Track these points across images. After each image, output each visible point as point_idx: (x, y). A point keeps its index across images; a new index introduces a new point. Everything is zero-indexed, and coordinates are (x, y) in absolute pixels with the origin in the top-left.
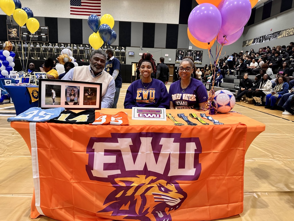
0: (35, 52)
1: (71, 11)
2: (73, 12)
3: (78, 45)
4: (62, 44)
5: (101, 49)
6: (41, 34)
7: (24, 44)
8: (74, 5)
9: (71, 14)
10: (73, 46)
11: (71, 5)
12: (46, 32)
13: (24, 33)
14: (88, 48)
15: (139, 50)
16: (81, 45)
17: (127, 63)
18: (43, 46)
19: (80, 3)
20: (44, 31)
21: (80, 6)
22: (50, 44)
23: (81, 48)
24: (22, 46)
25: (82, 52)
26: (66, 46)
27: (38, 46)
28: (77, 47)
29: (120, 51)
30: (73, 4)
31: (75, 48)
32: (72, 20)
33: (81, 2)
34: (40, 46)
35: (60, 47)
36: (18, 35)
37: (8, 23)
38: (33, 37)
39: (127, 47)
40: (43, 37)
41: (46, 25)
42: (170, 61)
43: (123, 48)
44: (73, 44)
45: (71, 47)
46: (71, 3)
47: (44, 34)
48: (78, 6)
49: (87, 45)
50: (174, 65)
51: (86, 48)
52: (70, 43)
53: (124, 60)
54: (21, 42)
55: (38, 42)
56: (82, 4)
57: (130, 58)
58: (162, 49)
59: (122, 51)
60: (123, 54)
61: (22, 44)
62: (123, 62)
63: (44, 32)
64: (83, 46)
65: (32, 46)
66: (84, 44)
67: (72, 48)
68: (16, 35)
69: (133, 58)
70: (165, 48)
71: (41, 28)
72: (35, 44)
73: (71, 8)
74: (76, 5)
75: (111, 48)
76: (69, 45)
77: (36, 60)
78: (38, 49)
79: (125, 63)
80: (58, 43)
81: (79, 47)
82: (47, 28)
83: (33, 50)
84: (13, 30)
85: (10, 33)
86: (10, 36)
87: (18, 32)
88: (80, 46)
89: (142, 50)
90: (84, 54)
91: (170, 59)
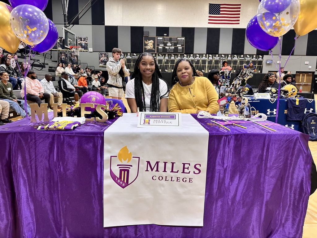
0: (170, 64)
1: (209, 20)
2: (211, 21)
3: (214, 55)
4: (197, 55)
5: (238, 58)
6: (178, 45)
7: (159, 56)
8: (213, 14)
9: (209, 23)
10: (209, 56)
11: (209, 14)
12: (182, 43)
13: (160, 45)
14: (223, 58)
15: (278, 58)
16: (217, 55)
17: (263, 73)
18: (177, 57)
19: (218, 12)
20: (180, 41)
21: (218, 14)
22: (185, 55)
23: (217, 58)
24: (156, 58)
25: (217, 62)
26: (201, 57)
27: (173, 58)
28: (212, 58)
29: (257, 59)
30: (212, 12)
31: (211, 58)
32: (209, 30)
33: (220, 11)
34: (175, 57)
35: (195, 58)
36: (154, 47)
37: (145, 34)
38: (169, 49)
39: (264, 56)
40: (179, 48)
41: (183, 36)
42: (310, 69)
43: (260, 56)
44: (209, 54)
45: (206, 57)
46: (209, 12)
47: (180, 45)
48: (216, 14)
49: (223, 55)
50: (314, 73)
51: (221, 58)
52: (206, 53)
53: (261, 69)
54: (156, 54)
55: (173, 54)
56: (221, 12)
57: (267, 66)
58: (302, 56)
59: (259, 59)
60: (260, 63)
61: (157, 56)
62: (259, 71)
63: (180, 43)
64: (219, 56)
65: (167, 58)
66: (220, 54)
67: (207, 59)
68: (152, 47)
69: (270, 66)
70: (305, 55)
71: (178, 39)
72: (170, 55)
73: (209, 17)
74: (214, 14)
75: (248, 57)
76: (204, 55)
77: (169, 72)
78: (173, 61)
79: (261, 72)
80: (193, 54)
81: (215, 58)
82: (183, 39)
83: (167, 62)
84: (150, 42)
85: (146, 45)
86: (145, 49)
87: (154, 44)
88: (215, 56)
89: (280, 57)
90: (219, 65)
91: (310, 67)
